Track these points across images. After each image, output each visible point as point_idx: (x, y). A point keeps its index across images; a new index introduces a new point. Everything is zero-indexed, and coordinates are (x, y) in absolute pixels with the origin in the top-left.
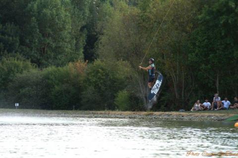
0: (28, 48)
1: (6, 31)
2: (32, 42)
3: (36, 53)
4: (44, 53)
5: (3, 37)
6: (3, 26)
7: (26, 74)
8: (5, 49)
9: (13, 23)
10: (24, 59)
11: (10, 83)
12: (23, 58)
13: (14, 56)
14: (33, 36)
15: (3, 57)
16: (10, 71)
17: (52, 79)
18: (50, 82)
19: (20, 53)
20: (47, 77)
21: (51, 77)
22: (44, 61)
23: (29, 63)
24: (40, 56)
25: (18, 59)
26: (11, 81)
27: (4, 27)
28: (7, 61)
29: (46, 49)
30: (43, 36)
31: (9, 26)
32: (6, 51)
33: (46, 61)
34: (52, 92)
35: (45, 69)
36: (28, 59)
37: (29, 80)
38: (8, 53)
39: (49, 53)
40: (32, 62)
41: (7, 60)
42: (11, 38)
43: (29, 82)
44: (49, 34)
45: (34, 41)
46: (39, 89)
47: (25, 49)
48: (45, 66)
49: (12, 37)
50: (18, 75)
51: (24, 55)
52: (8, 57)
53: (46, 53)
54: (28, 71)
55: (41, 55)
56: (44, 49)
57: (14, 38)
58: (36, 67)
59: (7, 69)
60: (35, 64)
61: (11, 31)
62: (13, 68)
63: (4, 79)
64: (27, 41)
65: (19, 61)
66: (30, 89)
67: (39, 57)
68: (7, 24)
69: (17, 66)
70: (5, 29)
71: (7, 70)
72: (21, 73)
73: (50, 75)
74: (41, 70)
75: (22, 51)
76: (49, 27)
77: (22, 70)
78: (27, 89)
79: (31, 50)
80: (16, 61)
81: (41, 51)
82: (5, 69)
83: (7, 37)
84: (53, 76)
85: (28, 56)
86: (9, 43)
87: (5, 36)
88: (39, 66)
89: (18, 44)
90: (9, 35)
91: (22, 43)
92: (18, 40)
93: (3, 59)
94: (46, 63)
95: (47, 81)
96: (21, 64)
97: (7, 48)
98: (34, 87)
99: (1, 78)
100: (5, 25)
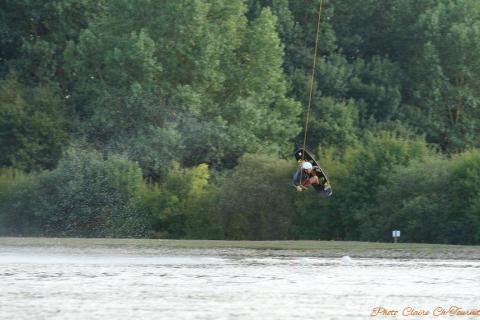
0: (419, 110)
1: (373, 73)
2: (427, 95)
3: (437, 120)
4: (454, 118)
5: (366, 86)
6: (366, 63)
7: (416, 167)
8: (369, 113)
9: (387, 55)
10: (412, 133)
11: (380, 187)
12: (410, 133)
13: (391, 129)
14: (429, 85)
15: (365, 130)
16: (382, 160)
17: (472, 179)
18: (468, 183)
19: (403, 120)
20: (461, 174)
21: (472, 173)
22: (454, 139)
23: (421, 142)
24: (446, 127)
25: (398, 134)
26: (384, 182)
27: (368, 65)
28: (375, 140)
29: (458, 112)
30: (453, 82)
31: (379, 62)
32: (372, 118)
33: (459, 137)
34: (473, 207)
35: (457, 155)
36: (419, 133)
37: (423, 179)
38: (378, 121)
39: (465, 120)
40: (430, 140)
41: (375, 136)
42: (382, 88)
43: (422, 183)
44: (466, 79)
45: (430, 94)
46: (443, 201)
47: (412, 112)
48: (457, 149)
49: (386, 86)
50: (400, 169)
51: (410, 124)
52: (378, 130)
53: (460, 121)
54: (421, 161)
55: (449, 125)
56: (454, 111)
57: (391, 89)
58: (438, 150)
59: (376, 156)
60: (436, 145)
61: (383, 74)
62: (388, 155)
63: (368, 179)
64: (418, 95)
65: (401, 139)
66: (426, 199)
67: (443, 130)
68: (374, 58)
69: (397, 151)
70: (371, 70)
71: (374, 159)
72: (405, 164)
73: (468, 169)
74: (449, 157)
75: (408, 116)
76: (467, 64)
77: (407, 158)
78: (418, 198)
79: (427, 114)
80: (394, 140)
81: (448, 116)
82: (372, 155)
83: (373, 85)
84: (474, 171)
85: (419, 128)
86: (379, 99)
87: (370, 85)
88: (444, 149)
89: (397, 101)
90: (379, 83)
91: (407, 98)
92: (398, 93)
93: (366, 135)
94: (459, 141)
95: (461, 181)
96: (405, 144)
97: (376, 111)
98: (434, 195)
99: (362, 175)
100: (370, 61)
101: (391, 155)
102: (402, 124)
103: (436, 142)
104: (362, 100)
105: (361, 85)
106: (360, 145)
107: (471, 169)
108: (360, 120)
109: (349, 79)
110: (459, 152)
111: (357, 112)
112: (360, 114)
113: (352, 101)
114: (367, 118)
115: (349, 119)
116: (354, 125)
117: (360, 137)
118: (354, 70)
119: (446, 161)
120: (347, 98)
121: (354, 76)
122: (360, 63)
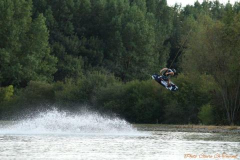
0: (112, 62)
1: (90, 45)
2: (116, 55)
3: (120, 66)
4: (128, 66)
5: (87, 50)
6: (88, 39)
7: (110, 88)
8: (89, 63)
9: (97, 36)
10: (108, 72)
13: (98, 70)
14: (117, 51)
15: (87, 70)
17: (135, 93)
18: (133, 95)
20: (130, 91)
21: (136, 91)
22: (127, 75)
23: (112, 76)
25: (102, 72)
27: (89, 41)
28: (91, 75)
29: (129, 63)
30: (127, 49)
31: (94, 40)
32: (90, 65)
33: (130, 74)
34: (136, 106)
35: (128, 82)
36: (112, 72)
38: (93, 67)
39: (133, 66)
40: (116, 75)
41: (91, 73)
42: (95, 52)
43: (113, 95)
44: (133, 47)
45: (118, 54)
46: (122, 103)
47: (109, 63)
48: (128, 80)
49: (97, 50)
50: (102, 88)
51: (107, 68)
52: (93, 70)
53: (130, 66)
54: (112, 85)
55: (125, 69)
57: (99, 52)
58: (120, 81)
60: (119, 78)
61: (95, 45)
62: (97, 82)
63: (88, 93)
64: (111, 54)
65: (103, 75)
66: (114, 102)
67: (122, 71)
69: (101, 80)
70: (90, 43)
71: (91, 84)
72: (105, 86)
73: (134, 89)
74: (125, 83)
75: (107, 64)
76: (133, 41)
77: (106, 83)
78: (110, 102)
79: (115, 64)
80: (100, 75)
81: (125, 65)
82: (90, 82)
83: (91, 50)
84: (136, 89)
85: (111, 70)
86: (94, 56)
87: (89, 50)
88: (123, 80)
89: (102, 58)
90: (94, 49)
91: (106, 56)
92: (102, 54)
93: (87, 73)
94: (130, 76)
95: (131, 94)
96: (105, 77)
97: (92, 62)
98: (118, 100)
99: (85, 91)
100: (90, 39)
101: (99, 82)
102: (104, 68)
103: (120, 76)
104: (86, 57)
105: (85, 50)
106: (84, 77)
108: (85, 65)
109: (80, 47)
110: (130, 81)
111: (83, 62)
112: (85, 63)
113: (81, 57)
114: (88, 65)
115: (79, 65)
116: (82, 68)
117: (85, 74)
119: (124, 85)
120: (79, 56)
121: (82, 45)
122: (85, 40)
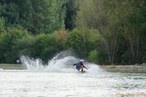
0: (25, 21)
1: (9, 8)
2: (28, 16)
3: (31, 24)
4: (37, 24)
7: (24, 39)
8: (9, 22)
9: (14, 2)
11: (13, 46)
12: (22, 28)
13: (16, 27)
14: (28, 12)
15: (8, 27)
16: (13, 37)
17: (43, 43)
18: (41, 45)
19: (20, 24)
20: (39, 42)
21: (43, 41)
22: (36, 30)
23: (26, 31)
24: (34, 26)
25: (18, 28)
26: (14, 44)
27: (8, 6)
28: (11, 31)
29: (38, 21)
30: (36, 11)
31: (12, 5)
32: (10, 23)
33: (38, 30)
34: (43, 52)
35: (38, 35)
36: (25, 28)
37: (26, 43)
38: (11, 24)
39: (40, 24)
40: (29, 30)
41: (11, 29)
43: (26, 45)
44: (40, 10)
45: (29, 15)
46: (33, 50)
47: (23, 21)
48: (37, 33)
50: (19, 40)
51: (22, 25)
52: (12, 27)
53: (38, 24)
54: (26, 37)
55: (35, 25)
56: (37, 21)
57: (15, 14)
58: (31, 34)
59: (11, 35)
60: (31, 32)
61: (13, 9)
62: (15, 35)
63: (8, 43)
64: (25, 16)
65: (19, 30)
66: (27, 50)
67: (33, 27)
68: (10, 3)
69: (18, 34)
70: (9, 7)
71: (10, 37)
72: (21, 38)
73: (41, 40)
74: (35, 36)
75: (21, 22)
77: (21, 36)
78: (25, 49)
79: (28, 22)
80: (17, 30)
81: (35, 23)
82: (10, 35)
83: (10, 12)
84: (43, 40)
85: (25, 26)
86: (12, 17)
87: (9, 12)
88: (33, 33)
89: (18, 18)
90: (12, 12)
91: (21, 16)
92: (18, 15)
93: (8, 29)
94: (38, 31)
95: (39, 44)
96: (20, 32)
97: (11, 21)
98: (30, 48)
99: (7, 42)
100: (9, 4)
101: (16, 35)
102: (20, 25)
103: (31, 31)
104: (6, 17)
105: (6, 12)
106: (6, 32)
107: (42, 40)
108: (6, 24)
109: (2, 10)
110: (38, 34)
111: (4, 21)
112: (6, 22)
113: (3, 17)
114: (8, 23)
115: (2, 23)
116: (4, 25)
117: (6, 29)
118: (4, 7)
119: (34, 37)
120: (1, 17)
121: (3, 9)
122: (5, 5)
